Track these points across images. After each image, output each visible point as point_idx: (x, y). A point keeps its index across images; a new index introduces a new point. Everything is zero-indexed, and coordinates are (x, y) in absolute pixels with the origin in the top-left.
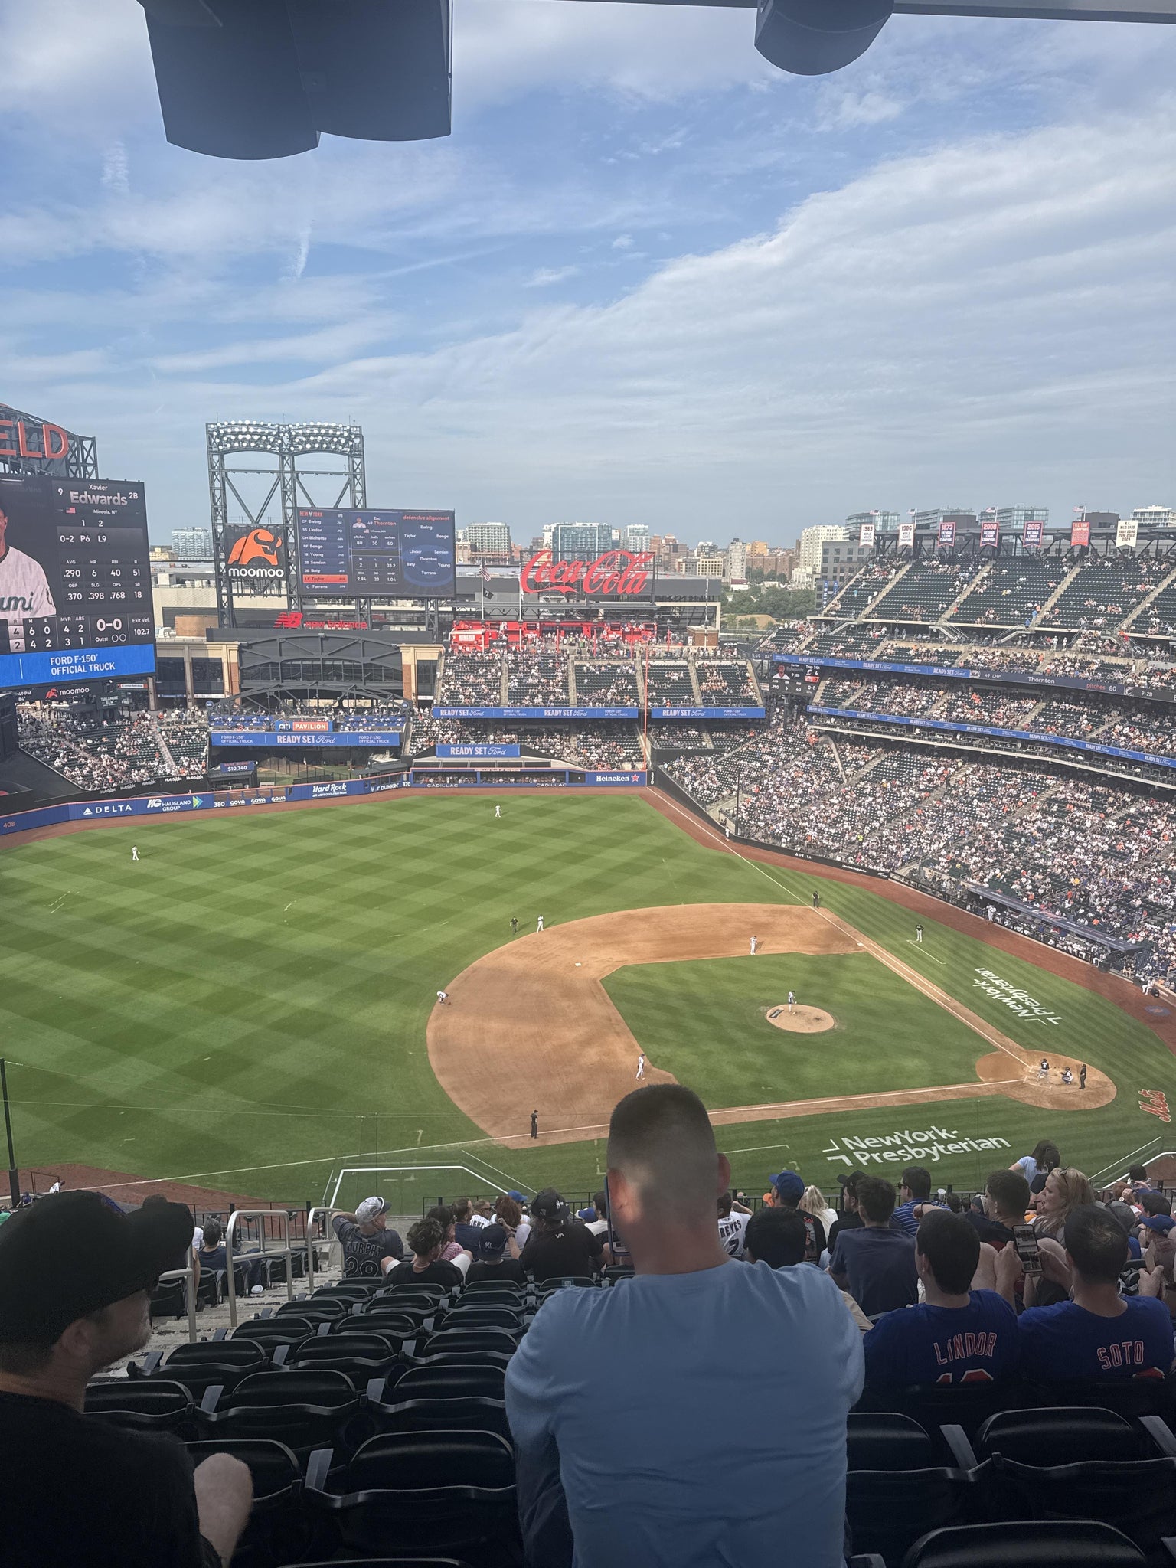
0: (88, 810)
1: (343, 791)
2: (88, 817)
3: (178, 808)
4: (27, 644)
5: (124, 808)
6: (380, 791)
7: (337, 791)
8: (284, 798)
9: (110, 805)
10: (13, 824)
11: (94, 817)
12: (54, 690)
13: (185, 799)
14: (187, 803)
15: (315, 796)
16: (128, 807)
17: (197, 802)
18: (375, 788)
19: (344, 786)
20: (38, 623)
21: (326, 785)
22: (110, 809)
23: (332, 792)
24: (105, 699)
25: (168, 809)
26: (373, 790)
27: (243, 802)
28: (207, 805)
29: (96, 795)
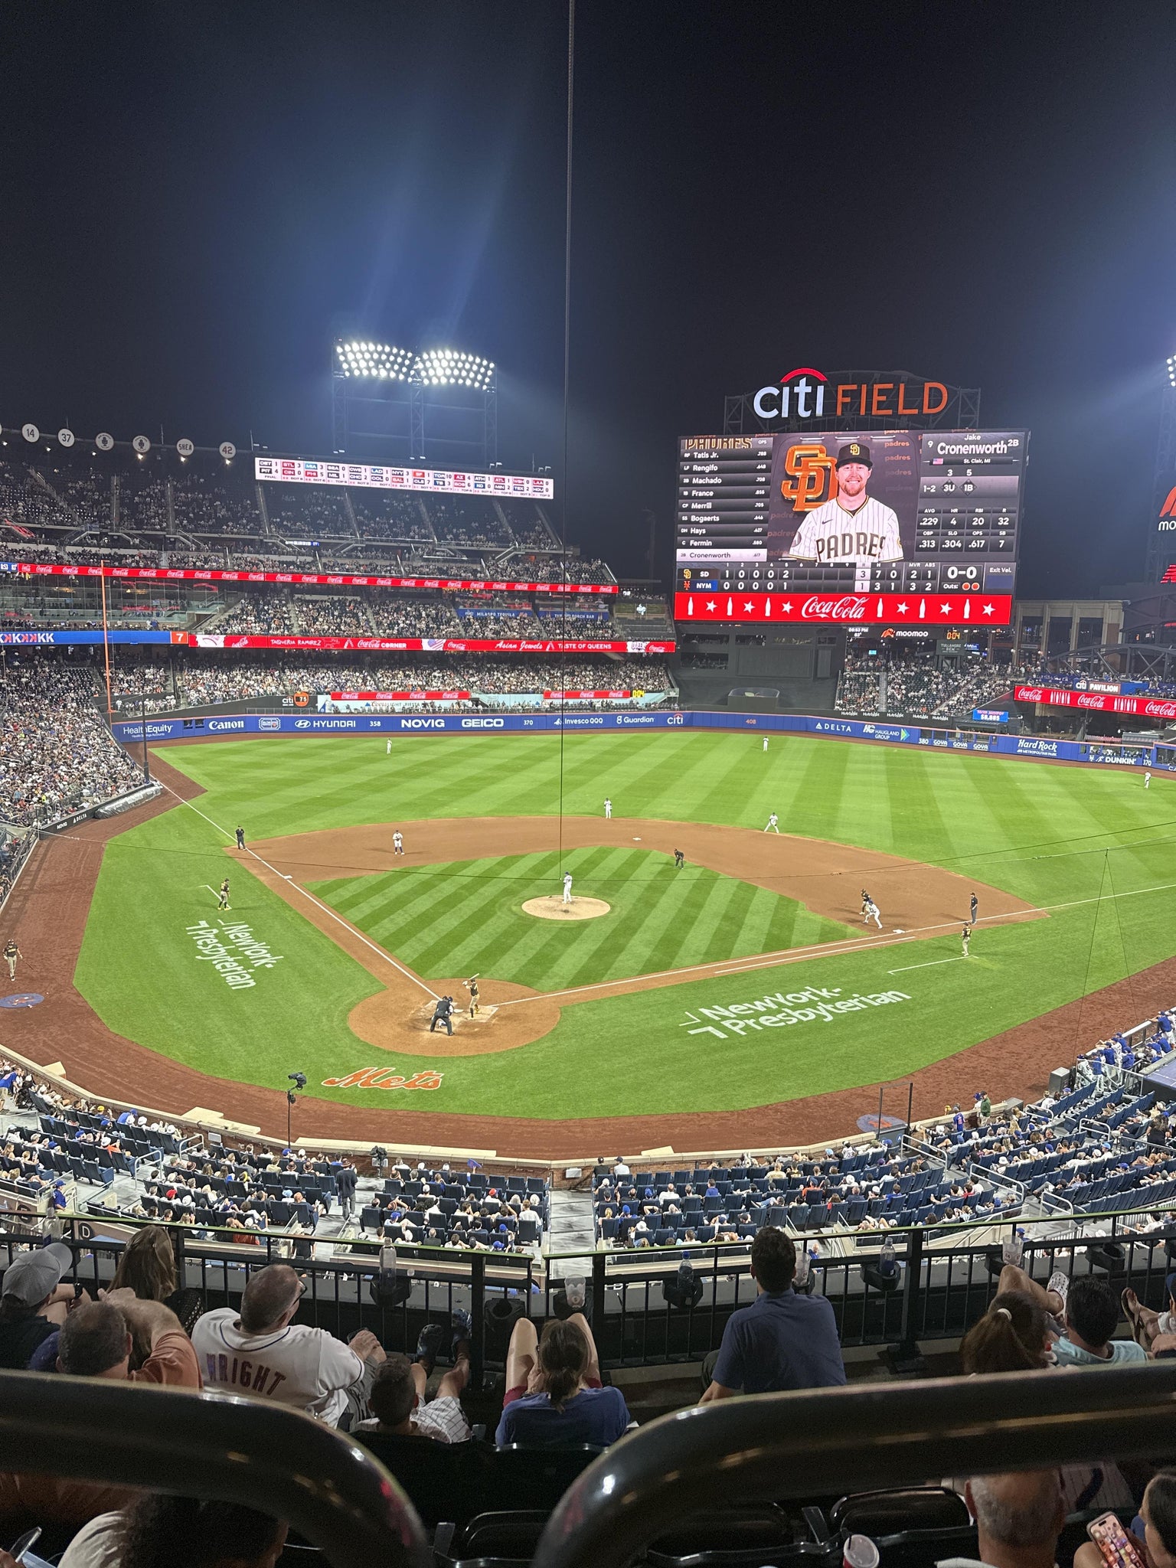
0: (819, 725)
1: (1052, 752)
2: (818, 732)
3: (888, 737)
4: (872, 586)
5: (846, 729)
6: (1103, 762)
7: (1045, 751)
8: (986, 747)
9: (836, 723)
10: (754, 722)
11: (824, 733)
12: (891, 630)
13: (894, 730)
14: (896, 734)
15: (1019, 751)
16: (849, 729)
17: (904, 735)
18: (1096, 758)
19: (1054, 747)
20: (886, 566)
21: (1034, 741)
22: (835, 728)
23: (1040, 750)
24: (945, 645)
25: (879, 737)
26: (1092, 758)
27: (945, 743)
28: (911, 742)
29: (838, 714)
